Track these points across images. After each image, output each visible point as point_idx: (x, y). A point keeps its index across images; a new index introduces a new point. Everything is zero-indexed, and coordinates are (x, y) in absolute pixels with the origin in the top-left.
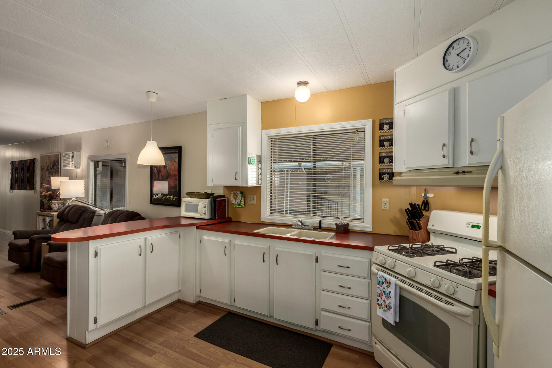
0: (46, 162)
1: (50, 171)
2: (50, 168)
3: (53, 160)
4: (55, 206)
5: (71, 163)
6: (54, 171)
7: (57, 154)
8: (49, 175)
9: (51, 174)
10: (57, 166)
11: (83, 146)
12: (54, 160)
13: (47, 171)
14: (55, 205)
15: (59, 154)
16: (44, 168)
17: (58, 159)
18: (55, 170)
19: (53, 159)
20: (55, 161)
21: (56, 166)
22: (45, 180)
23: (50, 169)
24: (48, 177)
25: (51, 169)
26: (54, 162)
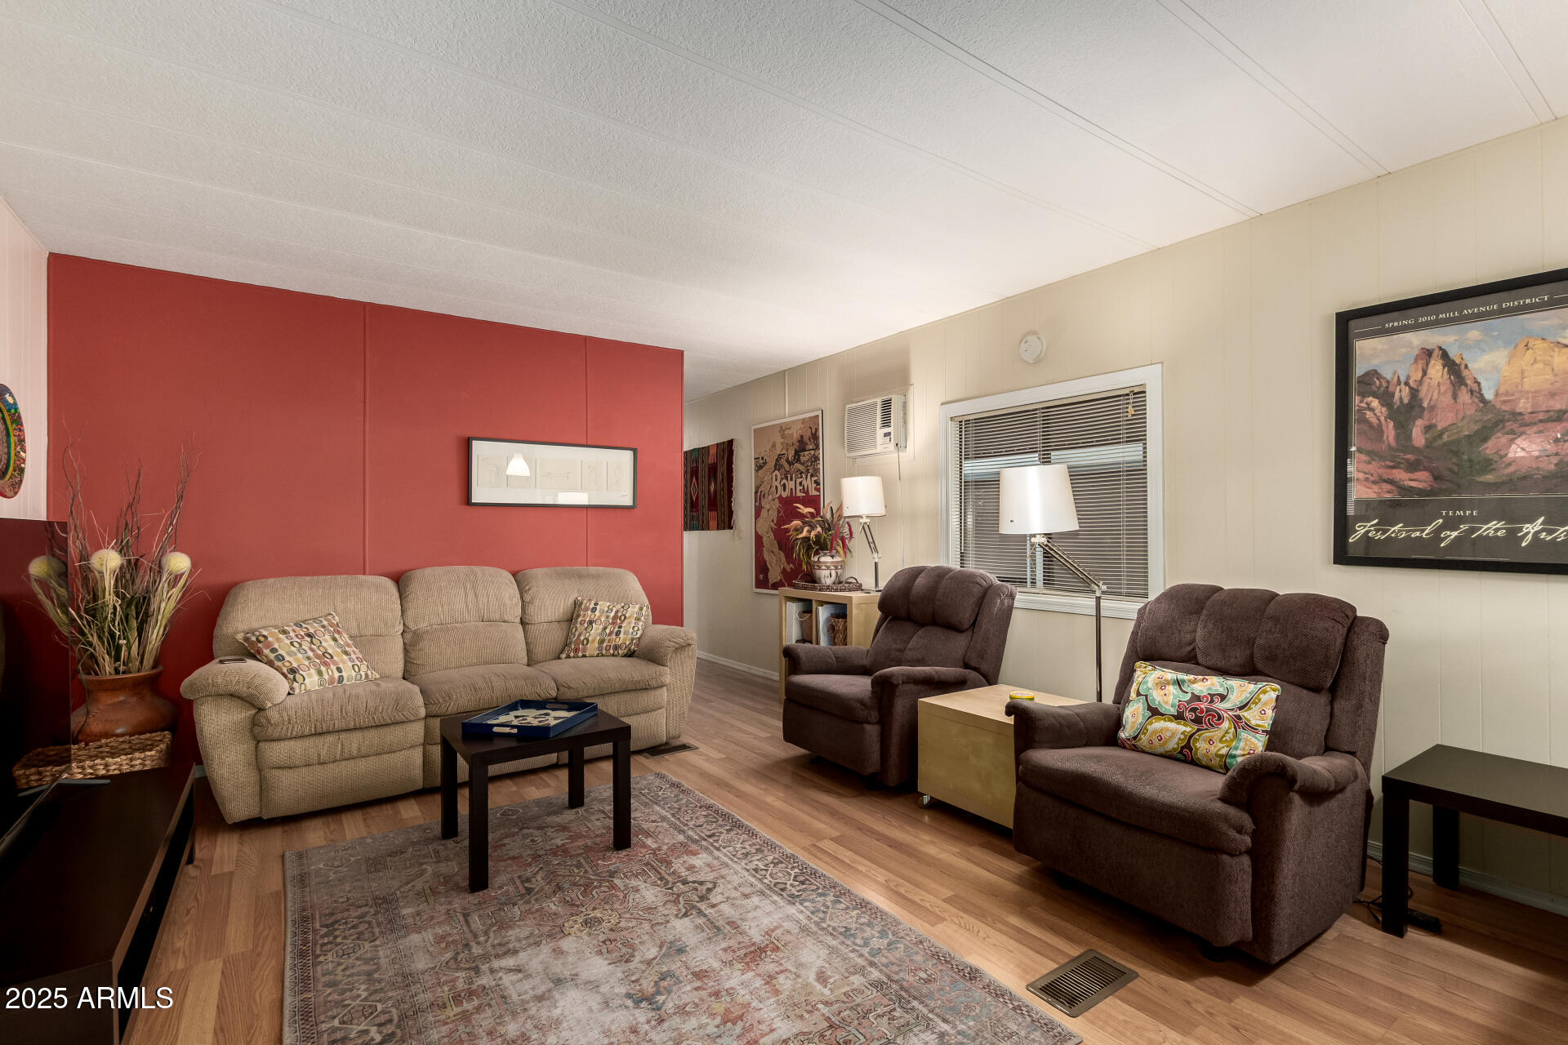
0: (774, 446)
1: (787, 469)
2: (787, 460)
3: (796, 437)
4: (827, 572)
5: (880, 432)
6: (801, 468)
7: (813, 414)
8: (784, 481)
9: (791, 480)
10: (812, 452)
11: (917, 377)
12: (802, 437)
13: (776, 472)
14: (828, 568)
15: (820, 413)
16: (765, 463)
17: (817, 430)
18: (803, 464)
19: (795, 433)
20: (806, 439)
21: (808, 452)
22: (770, 497)
23: (786, 465)
24: (779, 488)
25: (790, 463)
26: (801, 441)
